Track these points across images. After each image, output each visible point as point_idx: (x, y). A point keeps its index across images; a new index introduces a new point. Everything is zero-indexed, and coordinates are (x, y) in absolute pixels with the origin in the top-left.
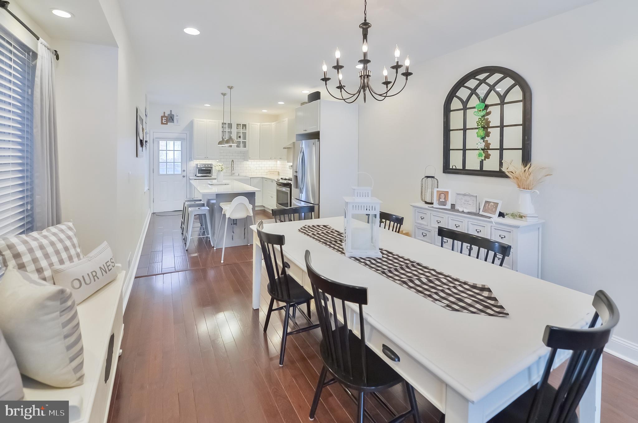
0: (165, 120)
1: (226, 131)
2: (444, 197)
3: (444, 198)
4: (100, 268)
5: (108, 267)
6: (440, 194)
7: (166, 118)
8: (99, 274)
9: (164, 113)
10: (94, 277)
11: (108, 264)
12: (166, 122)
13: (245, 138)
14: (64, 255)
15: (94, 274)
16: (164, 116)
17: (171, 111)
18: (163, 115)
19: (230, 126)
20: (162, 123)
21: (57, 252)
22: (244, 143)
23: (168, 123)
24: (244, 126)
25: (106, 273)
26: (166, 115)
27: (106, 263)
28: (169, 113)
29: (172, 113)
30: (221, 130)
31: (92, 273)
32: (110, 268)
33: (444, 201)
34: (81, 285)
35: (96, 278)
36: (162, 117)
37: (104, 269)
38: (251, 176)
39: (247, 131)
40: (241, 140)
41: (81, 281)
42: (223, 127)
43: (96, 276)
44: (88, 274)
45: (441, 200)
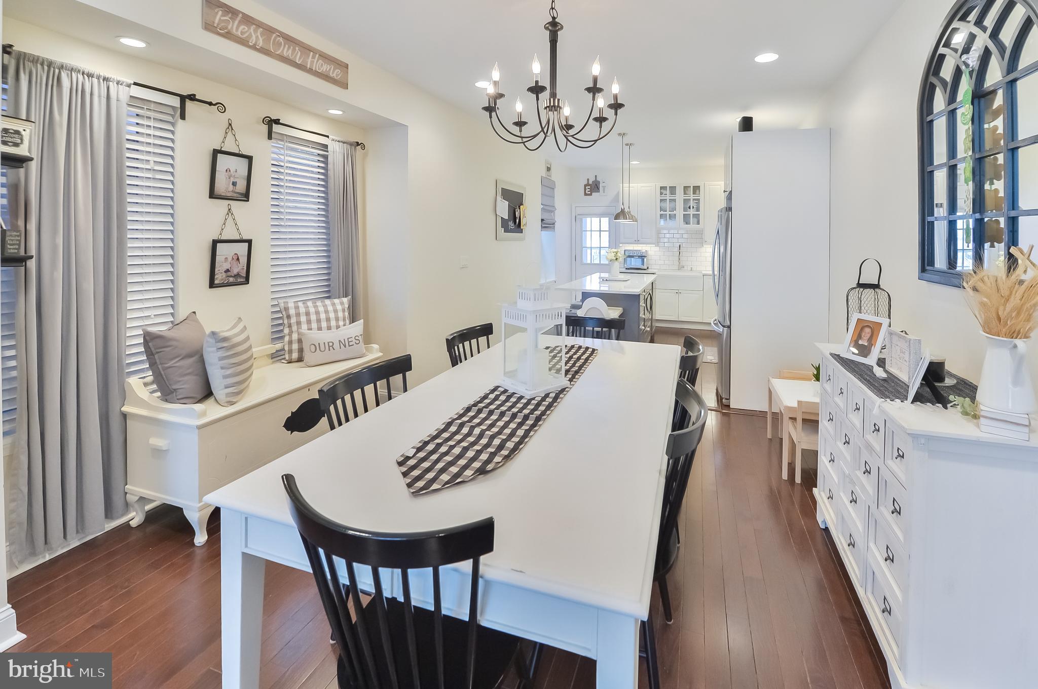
0: (589, 190)
1: (666, 199)
2: (869, 336)
3: (868, 338)
4: (340, 341)
5: (349, 342)
6: (862, 329)
7: (589, 187)
8: (336, 346)
9: (588, 180)
10: (329, 346)
11: (350, 340)
12: (589, 193)
13: (698, 210)
14: (324, 324)
15: (331, 344)
16: (587, 185)
17: (596, 176)
18: (586, 183)
19: (673, 190)
20: (586, 194)
21: (328, 320)
22: (697, 216)
23: (593, 194)
24: (696, 189)
25: (345, 347)
26: (590, 182)
27: (348, 339)
28: (594, 179)
29: (598, 179)
30: (659, 198)
31: (328, 343)
32: (351, 344)
33: (866, 344)
34: (316, 350)
35: (331, 348)
36: (585, 186)
37: (344, 343)
38: (704, 272)
39: (701, 198)
40: (692, 212)
41: (316, 347)
42: (661, 194)
43: (332, 346)
44: (324, 343)
45: (860, 342)
